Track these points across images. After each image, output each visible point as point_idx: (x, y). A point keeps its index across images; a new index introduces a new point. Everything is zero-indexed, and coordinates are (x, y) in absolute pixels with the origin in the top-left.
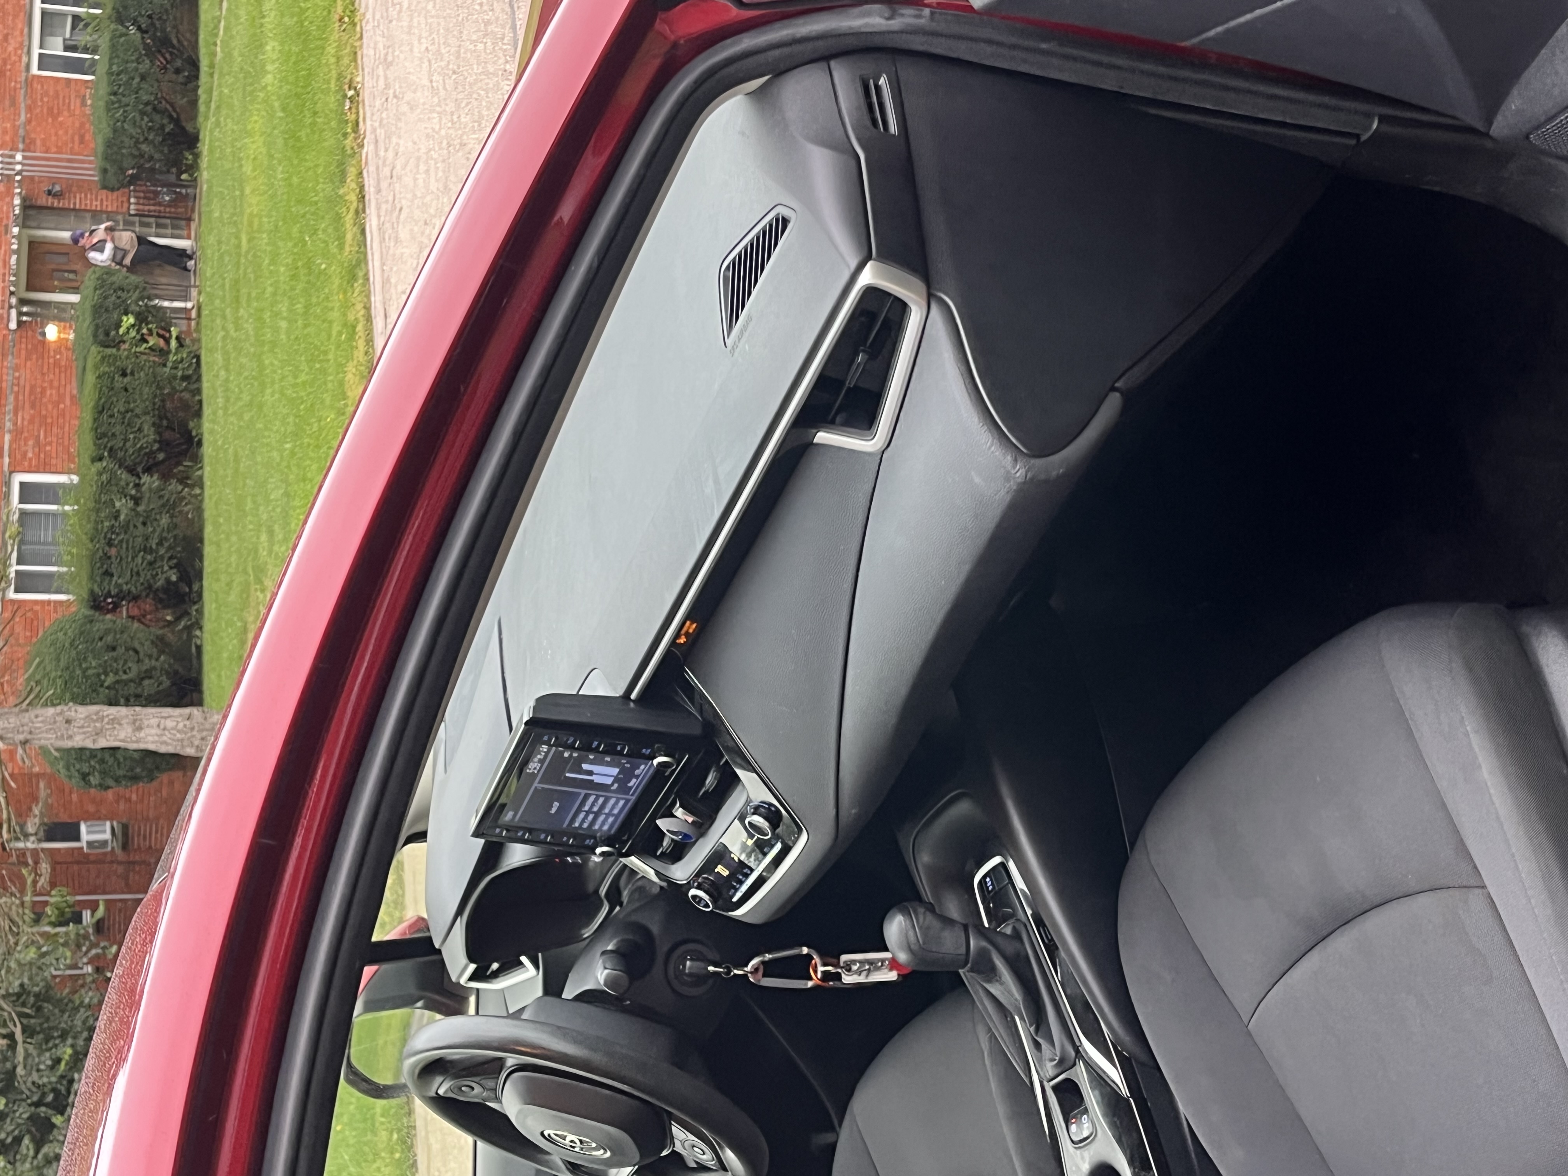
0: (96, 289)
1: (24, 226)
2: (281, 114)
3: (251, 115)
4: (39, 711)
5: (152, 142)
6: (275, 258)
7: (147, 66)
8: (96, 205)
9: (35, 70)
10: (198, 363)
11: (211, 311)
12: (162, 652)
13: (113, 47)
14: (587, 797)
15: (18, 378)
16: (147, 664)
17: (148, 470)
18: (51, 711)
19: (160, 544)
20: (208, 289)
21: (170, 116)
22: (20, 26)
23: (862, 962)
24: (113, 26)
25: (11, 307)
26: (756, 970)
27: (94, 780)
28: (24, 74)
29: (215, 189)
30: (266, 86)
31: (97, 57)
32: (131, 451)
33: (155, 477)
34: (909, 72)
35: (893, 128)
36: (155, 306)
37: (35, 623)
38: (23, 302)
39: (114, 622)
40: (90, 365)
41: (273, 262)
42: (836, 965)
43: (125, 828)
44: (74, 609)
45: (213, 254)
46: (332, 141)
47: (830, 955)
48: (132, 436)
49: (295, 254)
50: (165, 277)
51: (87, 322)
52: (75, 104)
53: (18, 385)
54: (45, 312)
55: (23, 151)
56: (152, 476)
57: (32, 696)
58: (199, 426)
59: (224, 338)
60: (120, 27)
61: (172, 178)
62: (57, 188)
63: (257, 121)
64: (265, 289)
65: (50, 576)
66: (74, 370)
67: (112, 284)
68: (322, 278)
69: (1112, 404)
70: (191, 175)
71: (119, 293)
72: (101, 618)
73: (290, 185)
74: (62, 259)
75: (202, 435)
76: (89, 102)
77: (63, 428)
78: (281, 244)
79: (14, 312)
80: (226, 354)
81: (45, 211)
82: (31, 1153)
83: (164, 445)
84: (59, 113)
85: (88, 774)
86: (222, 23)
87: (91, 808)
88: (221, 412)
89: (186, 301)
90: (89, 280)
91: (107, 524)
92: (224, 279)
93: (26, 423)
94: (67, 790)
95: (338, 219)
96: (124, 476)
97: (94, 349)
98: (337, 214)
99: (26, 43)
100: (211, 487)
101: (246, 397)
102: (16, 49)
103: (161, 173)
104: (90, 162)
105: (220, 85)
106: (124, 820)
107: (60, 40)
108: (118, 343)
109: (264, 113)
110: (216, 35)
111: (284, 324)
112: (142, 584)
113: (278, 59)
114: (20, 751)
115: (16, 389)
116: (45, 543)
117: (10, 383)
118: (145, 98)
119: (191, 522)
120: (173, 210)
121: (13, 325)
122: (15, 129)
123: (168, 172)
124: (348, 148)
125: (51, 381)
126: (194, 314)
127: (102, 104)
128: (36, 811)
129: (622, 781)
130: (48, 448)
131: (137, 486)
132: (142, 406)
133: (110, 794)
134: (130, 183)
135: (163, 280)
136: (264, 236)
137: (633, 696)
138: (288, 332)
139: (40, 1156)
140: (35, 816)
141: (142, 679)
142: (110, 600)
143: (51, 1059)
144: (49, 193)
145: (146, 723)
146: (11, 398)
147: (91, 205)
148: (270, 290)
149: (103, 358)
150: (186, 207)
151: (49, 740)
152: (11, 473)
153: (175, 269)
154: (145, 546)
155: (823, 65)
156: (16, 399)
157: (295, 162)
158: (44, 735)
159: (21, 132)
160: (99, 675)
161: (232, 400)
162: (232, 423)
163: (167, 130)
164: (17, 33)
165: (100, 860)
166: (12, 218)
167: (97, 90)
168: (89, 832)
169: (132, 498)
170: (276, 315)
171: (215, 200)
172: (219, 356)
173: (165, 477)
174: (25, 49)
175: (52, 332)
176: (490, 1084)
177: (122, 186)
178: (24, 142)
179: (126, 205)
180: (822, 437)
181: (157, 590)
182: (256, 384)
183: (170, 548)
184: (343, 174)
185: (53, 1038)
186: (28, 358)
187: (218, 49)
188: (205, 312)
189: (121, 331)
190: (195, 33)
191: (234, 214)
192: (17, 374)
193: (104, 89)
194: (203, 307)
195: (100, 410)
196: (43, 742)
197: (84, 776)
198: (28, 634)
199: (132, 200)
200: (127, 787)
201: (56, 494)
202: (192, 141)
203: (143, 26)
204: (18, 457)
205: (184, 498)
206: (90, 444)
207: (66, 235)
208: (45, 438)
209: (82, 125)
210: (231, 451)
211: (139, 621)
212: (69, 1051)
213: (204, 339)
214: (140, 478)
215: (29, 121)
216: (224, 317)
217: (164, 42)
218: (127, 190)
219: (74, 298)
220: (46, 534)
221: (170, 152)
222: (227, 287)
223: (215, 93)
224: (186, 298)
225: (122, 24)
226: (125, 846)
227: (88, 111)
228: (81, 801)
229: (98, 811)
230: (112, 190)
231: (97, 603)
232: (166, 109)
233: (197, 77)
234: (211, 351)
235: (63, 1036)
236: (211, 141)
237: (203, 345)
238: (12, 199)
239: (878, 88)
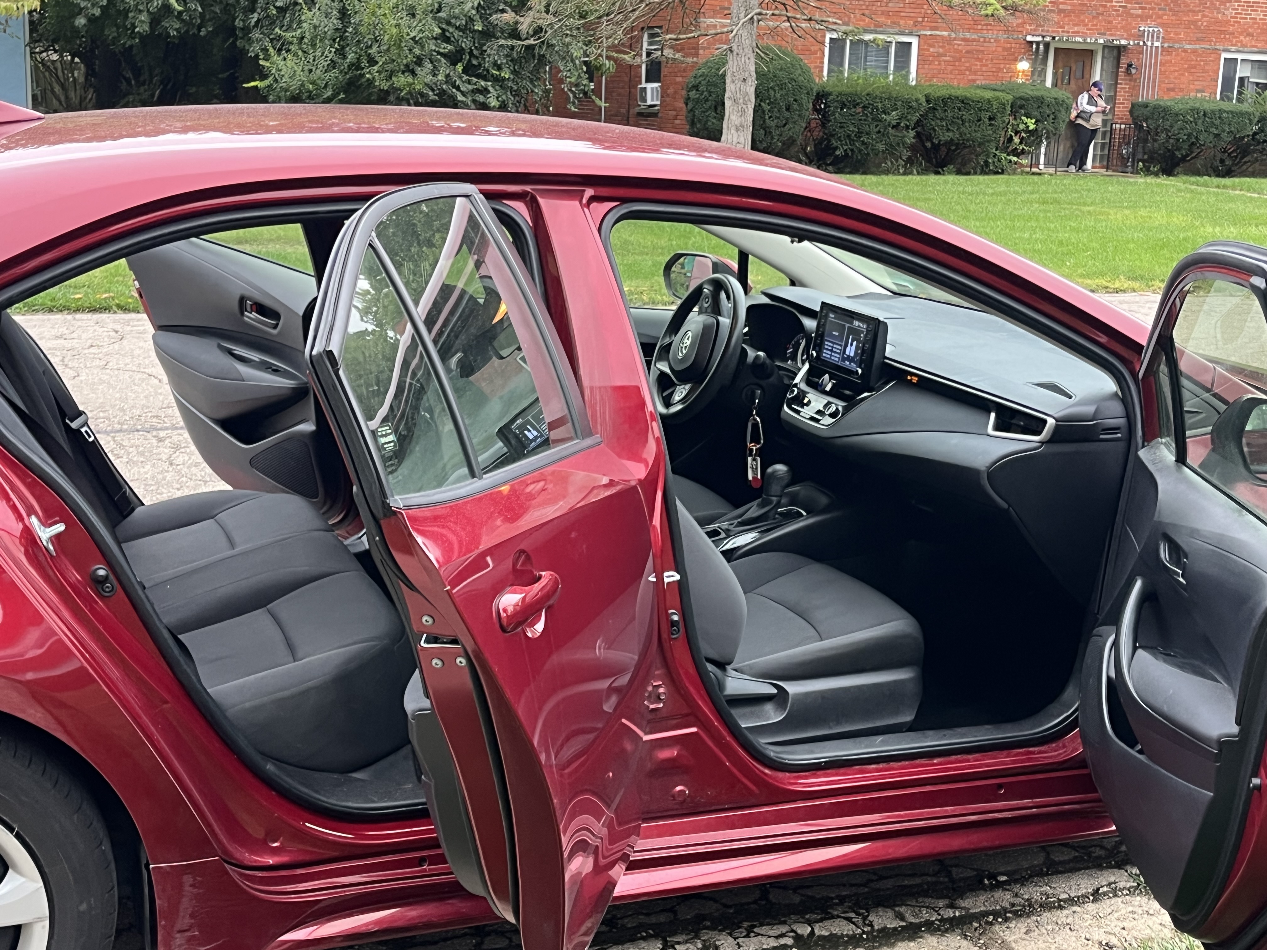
0: (1055, 99)
1: (1104, 47)
2: (1181, 236)
3: (1184, 215)
4: (753, 60)
5: (1167, 141)
6: (1077, 230)
7: (1226, 139)
8: (1120, 99)
9: (1224, 55)
10: (997, 173)
11: (1037, 183)
12: (784, 144)
13: (1242, 114)
14: (841, 345)
15: (989, 42)
16: (776, 133)
17: (918, 135)
18: (752, 68)
19: (863, 143)
20: (1053, 181)
21: (1187, 155)
22: (1259, 45)
23: (756, 465)
24: (1258, 114)
25: (1043, 37)
26: (755, 420)
27: (693, 94)
28: (1221, 48)
29: (1130, 188)
30: (1204, 227)
31: (1234, 101)
32: (933, 123)
33: (913, 140)
34: (1122, 445)
35: (1101, 437)
36: (1041, 141)
37: (807, 53)
38: (1047, 45)
39: (807, 110)
40: (998, 94)
41: (1072, 229)
42: (755, 455)
43: (655, 115)
44: (817, 81)
45: (1080, 185)
46: (1158, 271)
47: (760, 452)
48: (944, 123)
49: (1078, 246)
50: (1063, 148)
51: (1030, 92)
52: (1199, 85)
53: (985, 41)
54: (1039, 61)
55: (1162, 47)
56: (914, 138)
57: (762, 55)
58: (950, 173)
59: (1016, 193)
60: (1256, 120)
61: (1140, 156)
62: (1133, 71)
63: (1178, 219)
64: (1052, 222)
65: (842, 64)
66: (994, 82)
67: (1059, 111)
68: (1060, 263)
69: (1004, 505)
70: (1141, 169)
71: (1052, 116)
72: (811, 101)
73: (1128, 242)
74: (1079, 74)
75: (944, 175)
76: (1199, 95)
77: (951, 73)
78: (1085, 235)
79: (1039, 39)
80: (1004, 194)
81: (1115, 62)
82: (442, 51)
83: (936, 148)
84: (1191, 74)
85: (697, 90)
86: (1256, 195)
87: (671, 91)
88: (961, 189)
89: (1045, 164)
90: (1062, 94)
91: (880, 105)
92: (1061, 193)
93: (956, 47)
94: (684, 74)
95: (1102, 275)
96: (915, 117)
97: (1010, 97)
98: (1106, 274)
99: (1246, 49)
100: (904, 181)
101: (972, 207)
102: (1241, 42)
103: (1144, 148)
104: (1153, 95)
105: (1208, 193)
106: (660, 115)
107: (1248, 74)
108: (1014, 113)
109: (1184, 225)
110: (1248, 191)
111: (1026, 235)
112: (834, 130)
113: (1223, 236)
114: (725, 47)
115: (982, 40)
116: (866, 60)
117: (986, 36)
118: (1201, 138)
119: (879, 165)
120: (1115, 156)
121: (1029, 38)
122: (1180, 41)
123: (1145, 153)
124: (1153, 283)
125: (986, 66)
126: (1034, 170)
127: (1197, 105)
128: (677, 56)
129: (849, 358)
130: (936, 63)
131: (907, 127)
132: (967, 131)
133: (681, 105)
134: (1135, 124)
135: (1061, 148)
136: (1092, 223)
137: (886, 361)
138: (1020, 238)
139: (439, 57)
140: (674, 55)
141: (764, 129)
142: (823, 106)
143: (502, 63)
144: (1130, 65)
145: (741, 134)
146: (975, 36)
147: (1121, 96)
148: (1052, 226)
149: (1004, 105)
150: (1117, 165)
151: (731, 68)
152: (919, 36)
153: (1070, 156)
154: (862, 133)
155: (1125, 415)
156: (974, 40)
157: (1145, 246)
158: (736, 63)
159: (1177, 46)
160: (770, 99)
161: (970, 197)
162: (953, 198)
163: (1177, 153)
164: (1253, 43)
165: (631, 97)
166: (1111, 38)
167: (1208, 102)
168: (652, 89)
169: (898, 124)
170: (1034, 230)
171: (1121, 188)
172: (1003, 188)
173: (912, 148)
174: (1241, 49)
175: (1024, 66)
176: (709, 310)
177: (1134, 119)
178: (1169, 47)
179: (1119, 121)
180: (993, 415)
181: (829, 141)
182: (983, 215)
183: (860, 151)
184: (1135, 279)
185: (514, 65)
186: (1005, 49)
187: (1237, 192)
188: (1036, 178)
189: (1023, 118)
190: (1253, 175)
191: (1109, 200)
192: (992, 40)
193: (1207, 106)
194: (1040, 177)
195: (965, 102)
196: (730, 63)
197: (696, 87)
198: (800, 48)
199: (1123, 126)
200: (686, 117)
201: (903, 68)
202: (1168, 171)
203: (1258, 137)
204: (930, 41)
205: (897, 161)
206: (939, 94)
207: (1097, 77)
208: (944, 61)
209: (1182, 90)
210: (932, 196)
211: (806, 128)
212: (507, 76)
213: (1016, 177)
214: (912, 129)
215: (1185, 51)
216: (1032, 193)
217: (1245, 152)
218: (1130, 121)
219: (1049, 83)
220: (872, 61)
221: (1160, 155)
222: (1056, 196)
223: (1203, 189)
224: (1047, 164)
225: (1259, 122)
226: (640, 114)
227: (1193, 94)
228: (676, 83)
229: (668, 95)
230: (1131, 112)
231: (821, 96)
232: (1192, 152)
233: (1218, 175)
234: (1007, 182)
235: (514, 72)
236: (1166, 185)
237: (1011, 177)
238: (1125, 39)
239: (1116, 433)
